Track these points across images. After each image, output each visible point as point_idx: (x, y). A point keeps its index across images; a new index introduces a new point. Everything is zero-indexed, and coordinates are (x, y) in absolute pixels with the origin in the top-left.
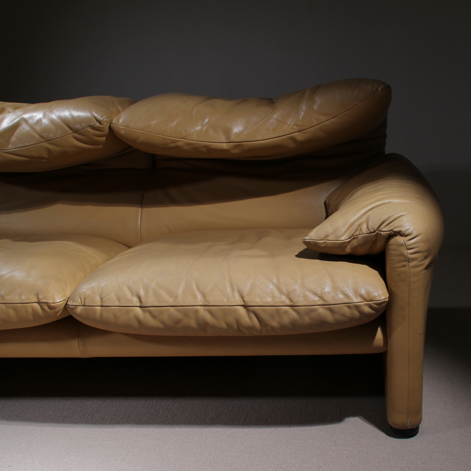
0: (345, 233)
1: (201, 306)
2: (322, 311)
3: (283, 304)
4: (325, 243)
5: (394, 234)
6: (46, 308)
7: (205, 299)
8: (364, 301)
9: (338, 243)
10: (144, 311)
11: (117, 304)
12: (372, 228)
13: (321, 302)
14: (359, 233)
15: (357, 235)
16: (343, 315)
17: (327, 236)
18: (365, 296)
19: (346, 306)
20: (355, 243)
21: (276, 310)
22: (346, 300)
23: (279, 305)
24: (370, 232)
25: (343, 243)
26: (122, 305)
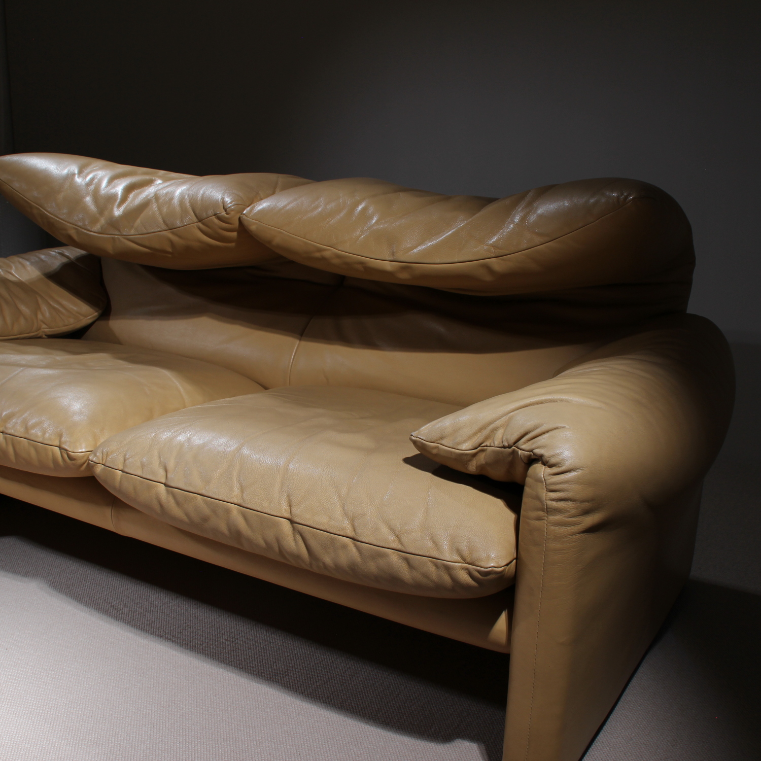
0: (470, 438)
1: (235, 504)
2: (395, 559)
3: (341, 533)
4: (437, 447)
5: (534, 459)
6: (66, 456)
7: (242, 494)
8: (462, 561)
9: (455, 453)
10: (167, 491)
11: (139, 473)
12: (507, 440)
13: (396, 545)
14: (490, 444)
15: (487, 446)
16: (426, 576)
17: (442, 438)
18: (466, 553)
19: (431, 561)
20: (482, 459)
21: (331, 537)
22: (434, 553)
23: (335, 532)
24: (502, 445)
25: (462, 454)
26: (144, 476)
